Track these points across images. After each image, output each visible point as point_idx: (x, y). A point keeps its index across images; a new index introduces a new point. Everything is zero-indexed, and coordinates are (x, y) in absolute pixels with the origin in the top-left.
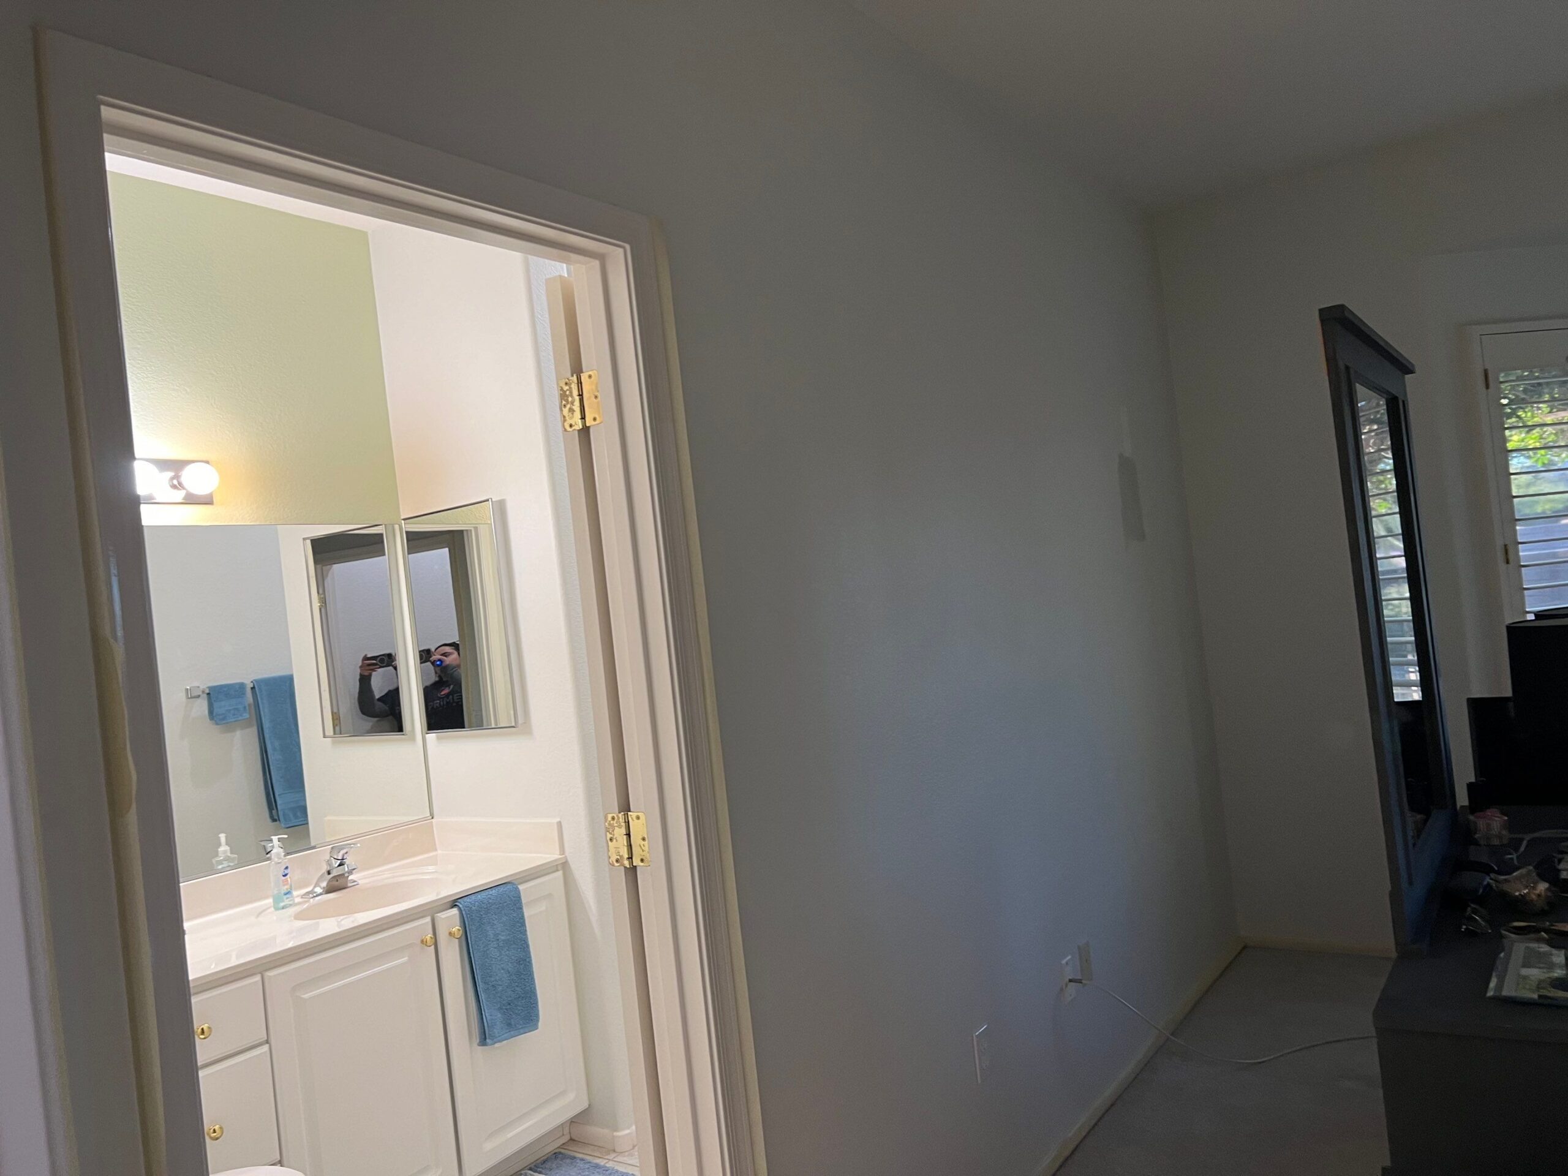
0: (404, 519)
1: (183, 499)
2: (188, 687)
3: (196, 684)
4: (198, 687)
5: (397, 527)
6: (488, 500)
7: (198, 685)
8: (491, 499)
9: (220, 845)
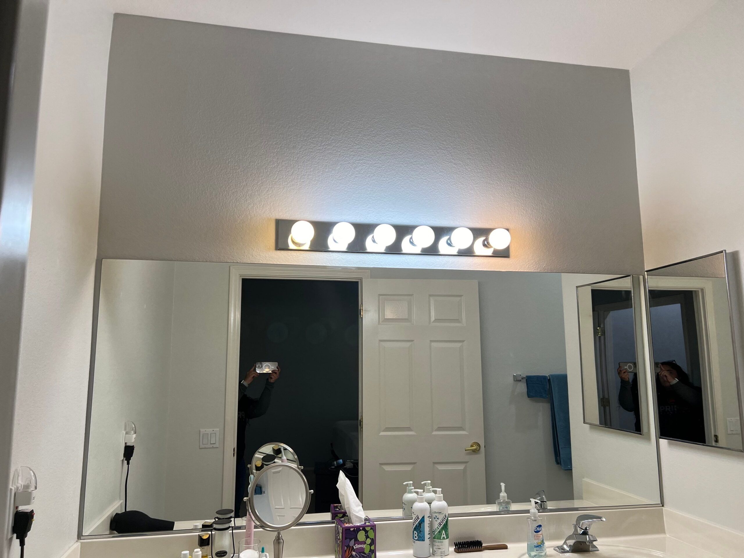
0: (647, 271)
1: (492, 254)
2: (515, 375)
3: (519, 373)
4: (520, 375)
5: (641, 277)
6: (722, 252)
7: (520, 374)
8: (725, 251)
9: (501, 491)
